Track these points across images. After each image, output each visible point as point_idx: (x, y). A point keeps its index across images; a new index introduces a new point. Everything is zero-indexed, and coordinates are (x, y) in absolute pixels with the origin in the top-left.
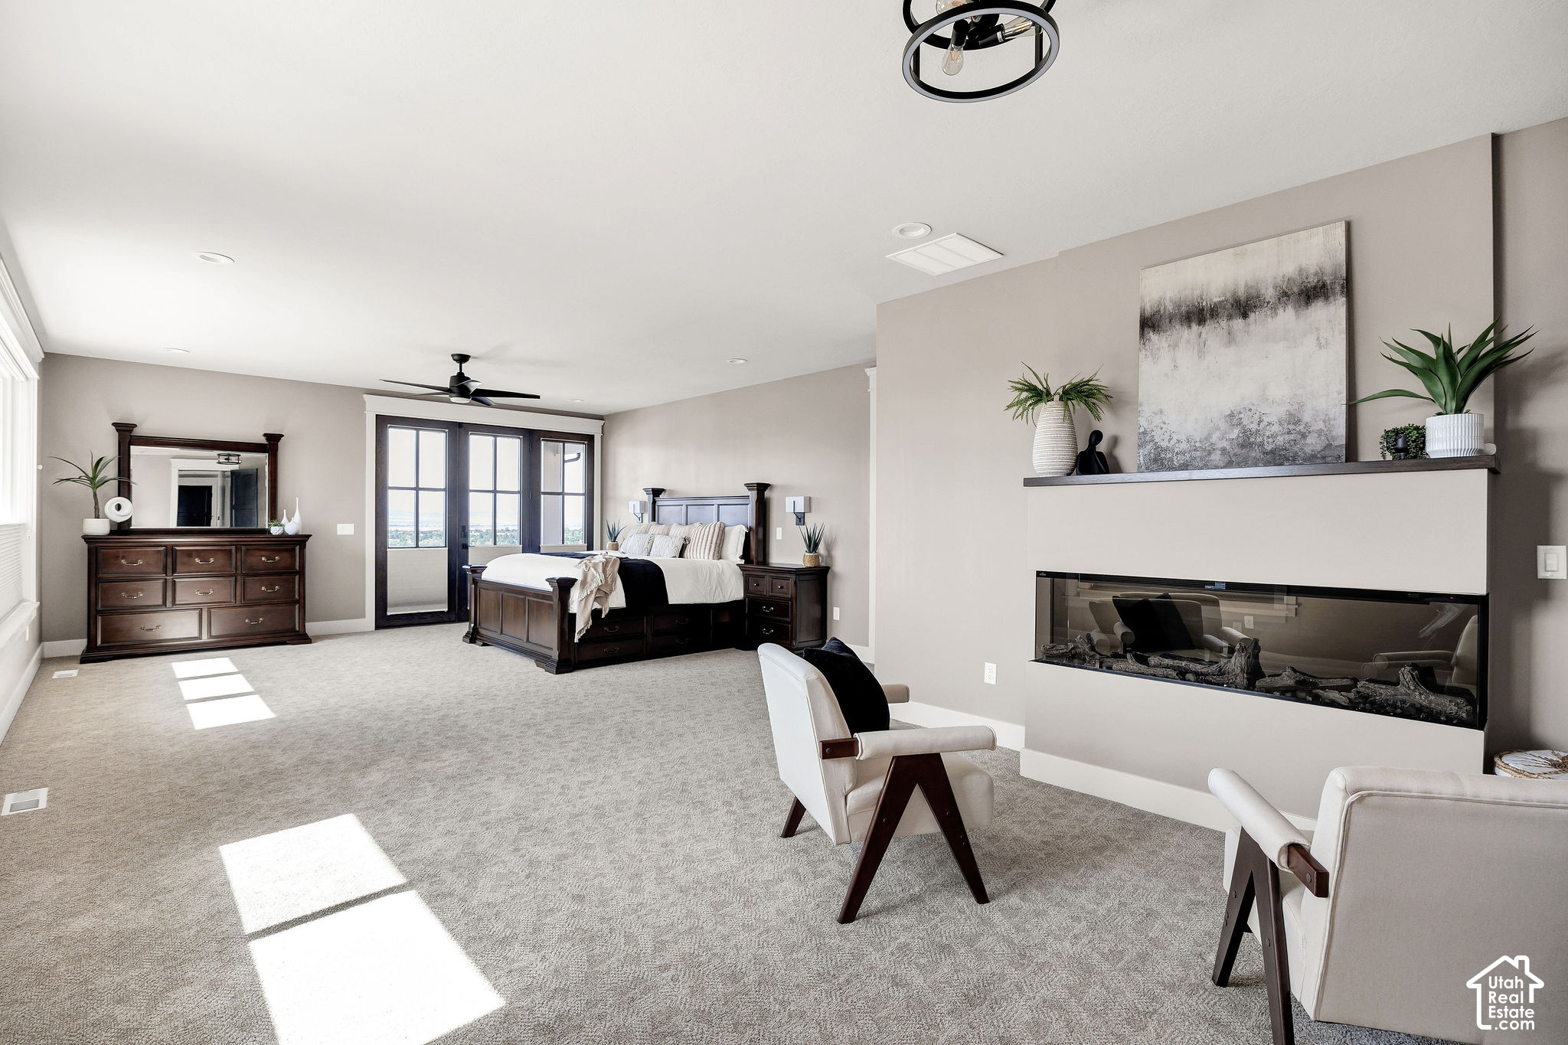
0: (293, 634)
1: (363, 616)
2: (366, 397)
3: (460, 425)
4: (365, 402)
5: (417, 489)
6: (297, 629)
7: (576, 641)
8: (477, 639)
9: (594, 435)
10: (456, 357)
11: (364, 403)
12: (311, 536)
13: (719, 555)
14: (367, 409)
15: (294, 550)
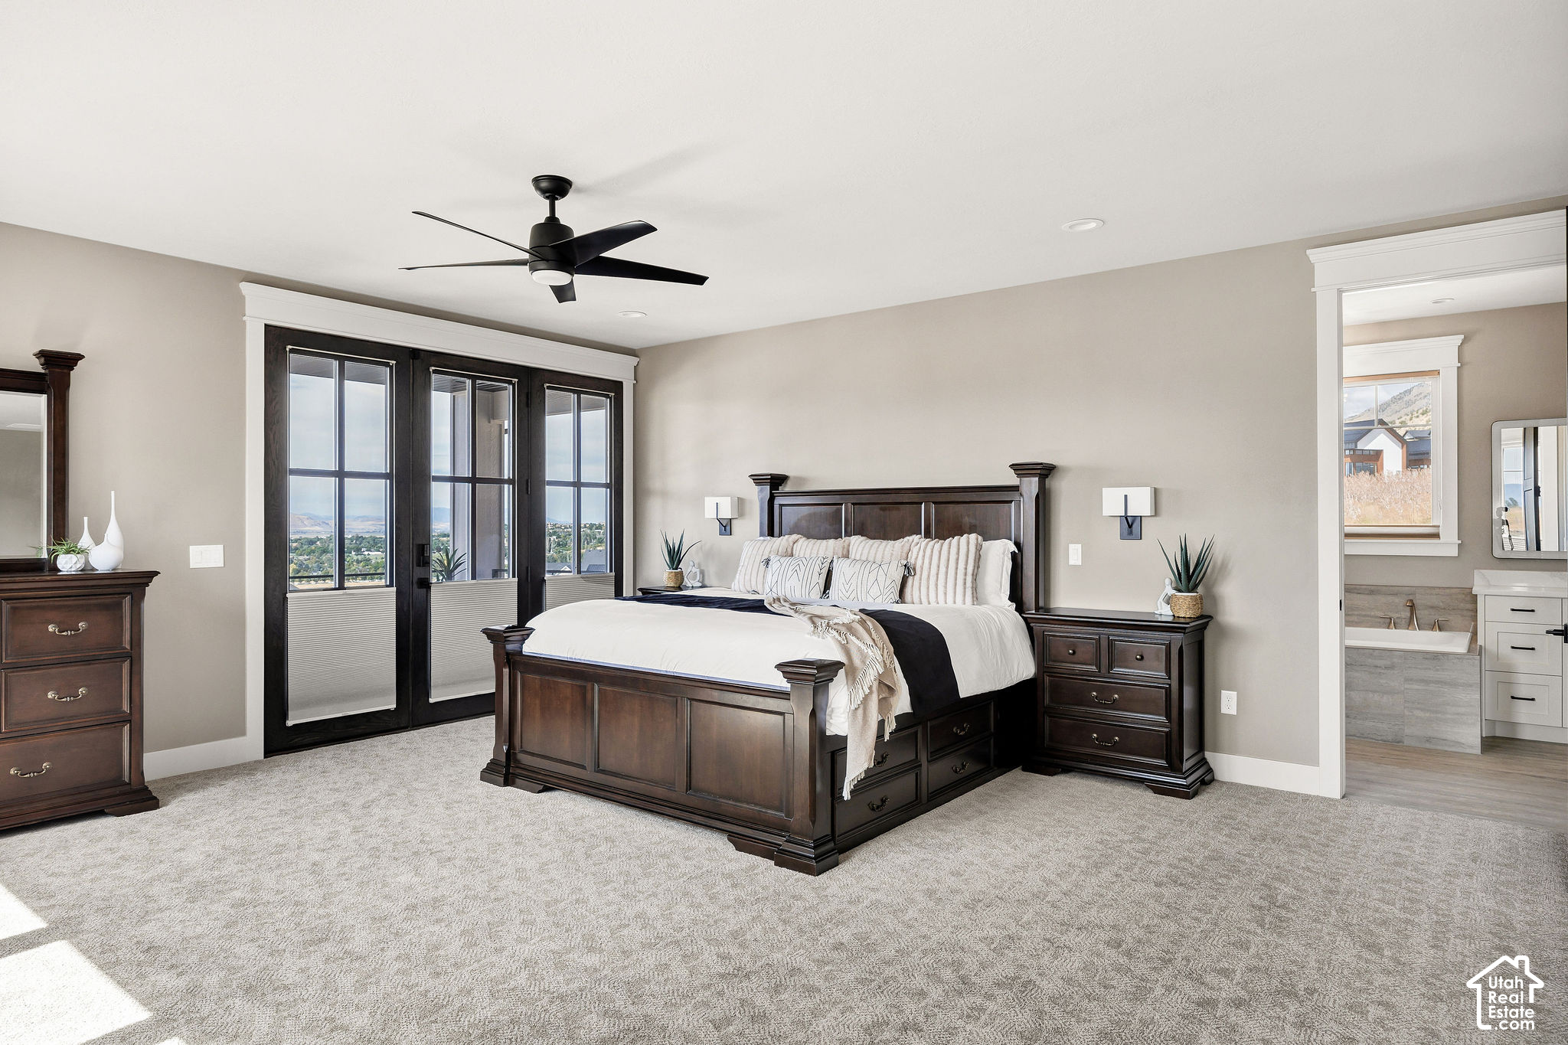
0: (117, 790)
1: (242, 732)
2: (246, 288)
3: (415, 353)
4: (244, 297)
5: (341, 474)
6: (127, 780)
7: (846, 795)
8: (516, 775)
9: (621, 383)
10: (544, 184)
11: (241, 299)
12: (156, 573)
13: (977, 597)
14: (247, 312)
15: (119, 605)
